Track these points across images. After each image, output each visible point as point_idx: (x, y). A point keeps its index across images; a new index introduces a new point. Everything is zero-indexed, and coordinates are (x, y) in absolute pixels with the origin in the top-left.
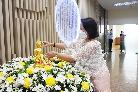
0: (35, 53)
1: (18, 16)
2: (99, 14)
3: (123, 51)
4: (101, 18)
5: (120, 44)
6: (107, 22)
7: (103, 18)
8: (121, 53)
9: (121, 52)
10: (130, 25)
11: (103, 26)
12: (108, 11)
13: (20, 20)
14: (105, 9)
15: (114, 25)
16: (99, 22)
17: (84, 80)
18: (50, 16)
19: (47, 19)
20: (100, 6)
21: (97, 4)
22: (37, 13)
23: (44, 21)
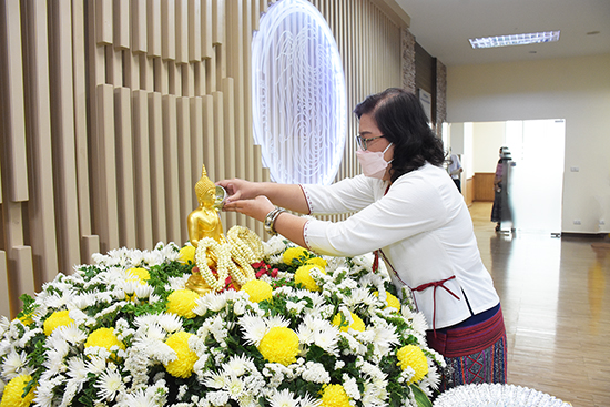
0: (193, 228)
1: (109, 80)
2: (413, 79)
3: (505, 226)
5: (493, 198)
6: (444, 112)
7: (429, 95)
8: (499, 236)
9: (498, 229)
10: (528, 123)
12: (444, 68)
13: (115, 95)
14: (434, 60)
15: (465, 124)
17: (406, 337)
18: (231, 80)
19: (220, 94)
20: (417, 47)
21: (404, 38)
22: (183, 66)
23: (210, 99)
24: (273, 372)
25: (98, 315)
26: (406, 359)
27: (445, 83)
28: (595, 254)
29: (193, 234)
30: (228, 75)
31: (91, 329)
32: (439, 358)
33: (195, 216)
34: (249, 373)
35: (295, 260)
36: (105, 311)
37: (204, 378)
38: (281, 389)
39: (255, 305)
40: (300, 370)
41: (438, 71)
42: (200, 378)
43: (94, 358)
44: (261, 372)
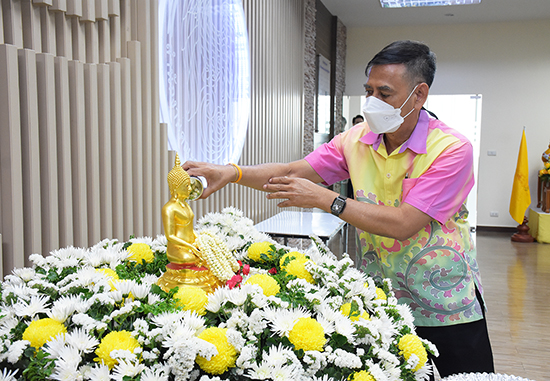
0: (169, 222)
4: (321, 64)
6: (343, 83)
7: (329, 62)
12: (344, 29)
16: (312, 80)
17: (402, 327)
18: (138, 44)
19: (127, 62)
20: (319, 5)
23: (118, 66)
24: (314, 359)
25: (106, 317)
26: (408, 348)
27: (345, 47)
28: (515, 250)
29: (169, 230)
30: (133, 38)
32: (433, 347)
33: (170, 209)
34: (290, 362)
35: (263, 255)
36: (115, 313)
37: (246, 371)
38: (319, 374)
39: (273, 298)
40: (331, 357)
41: (339, 33)
42: (240, 372)
43: (121, 362)
44: (301, 360)
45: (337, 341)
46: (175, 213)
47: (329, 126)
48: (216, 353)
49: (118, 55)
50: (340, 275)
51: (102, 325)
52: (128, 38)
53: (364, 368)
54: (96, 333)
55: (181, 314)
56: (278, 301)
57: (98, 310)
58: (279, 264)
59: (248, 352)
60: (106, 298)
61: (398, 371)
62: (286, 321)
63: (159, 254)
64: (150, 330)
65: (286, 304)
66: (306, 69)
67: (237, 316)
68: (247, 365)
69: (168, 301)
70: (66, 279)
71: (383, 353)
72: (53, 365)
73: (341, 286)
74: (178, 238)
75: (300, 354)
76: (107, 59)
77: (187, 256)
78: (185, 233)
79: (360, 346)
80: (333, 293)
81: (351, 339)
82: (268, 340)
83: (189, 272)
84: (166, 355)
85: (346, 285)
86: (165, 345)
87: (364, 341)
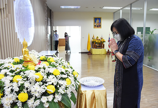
0: (24, 53)
2: (47, 15)
3: (68, 51)
4: (48, 19)
5: (65, 45)
6: (53, 23)
7: (50, 19)
8: (67, 54)
9: (67, 52)
10: (71, 27)
11: (50, 27)
14: (51, 10)
15: (57, 27)
16: (47, 23)
20: (47, 7)
21: (45, 4)
23: (6, 19)
24: (58, 77)
25: (14, 73)
27: (53, 16)
29: (24, 54)
31: (13, 76)
33: (24, 50)
34: (54, 78)
35: (43, 59)
36: (16, 72)
37: (45, 80)
38: (60, 79)
39: (49, 66)
40: (61, 76)
41: (52, 13)
42: (44, 81)
43: (19, 81)
44: (56, 77)
45: (62, 73)
46: (25, 50)
47: (50, 33)
48: (39, 77)
49: (5, 17)
50: (61, 61)
51: (13, 74)
52: (7, 13)
53: (68, 78)
54: (12, 76)
55: (30, 71)
56: (50, 66)
57: (12, 71)
58: (47, 60)
59: (45, 77)
60: (13, 69)
61: (73, 78)
62: (52, 70)
63: (20, 60)
64: (24, 74)
65: (52, 67)
66: (45, 21)
67: (42, 70)
68: (46, 79)
69: (27, 68)
70: (2, 66)
71: (71, 75)
72: (4, 83)
73: (61, 63)
74: (26, 56)
75: (56, 76)
76: (3, 18)
77: (28, 59)
78: (27, 55)
79: (66, 74)
80: (60, 64)
81: (65, 73)
82: (49, 74)
83: (29, 63)
84: (28, 79)
85: (62, 62)
86: (28, 77)
87: (67, 73)
